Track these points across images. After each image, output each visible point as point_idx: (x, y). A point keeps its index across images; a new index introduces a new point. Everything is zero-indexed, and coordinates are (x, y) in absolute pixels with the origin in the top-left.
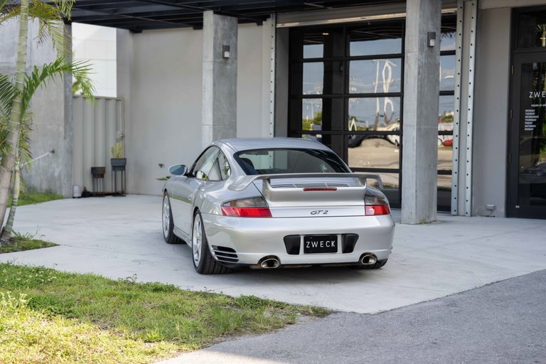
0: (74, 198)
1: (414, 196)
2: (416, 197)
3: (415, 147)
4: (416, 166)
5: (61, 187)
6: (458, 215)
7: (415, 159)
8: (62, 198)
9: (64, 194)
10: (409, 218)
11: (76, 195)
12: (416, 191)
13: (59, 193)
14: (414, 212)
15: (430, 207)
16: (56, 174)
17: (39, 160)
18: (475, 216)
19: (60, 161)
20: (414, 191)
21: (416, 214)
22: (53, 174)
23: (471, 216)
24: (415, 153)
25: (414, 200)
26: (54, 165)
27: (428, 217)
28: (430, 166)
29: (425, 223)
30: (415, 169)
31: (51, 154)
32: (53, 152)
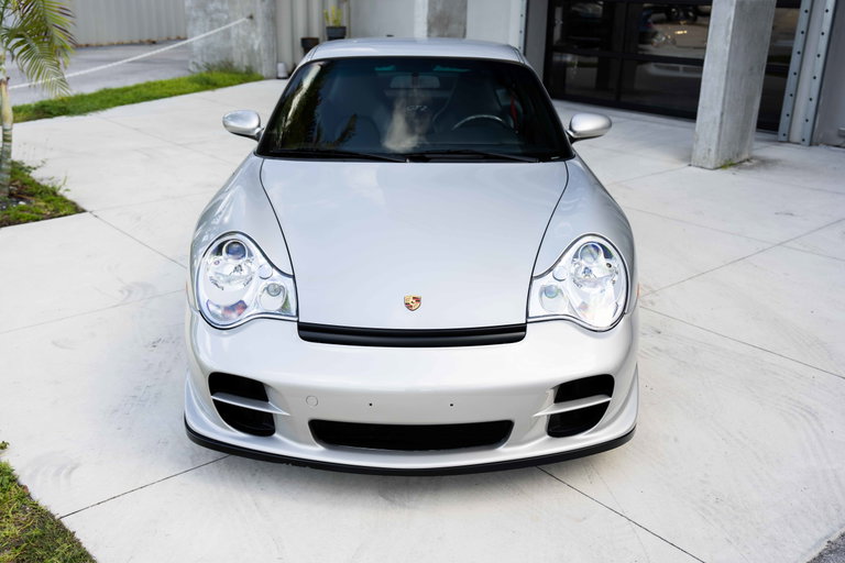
0: (278, 78)
1: (718, 121)
2: (721, 123)
3: (729, 37)
4: (727, 72)
5: (261, 65)
6: (788, 142)
7: (726, 58)
8: (261, 78)
9: (264, 74)
10: (704, 158)
11: (281, 75)
12: (722, 114)
13: (259, 72)
14: (713, 148)
15: (743, 138)
16: (256, 47)
17: (237, 26)
18: (817, 145)
19: (259, 30)
20: (718, 113)
21: (718, 150)
22: (252, 47)
23: (811, 145)
24: (728, 49)
25: (717, 129)
26: (253, 35)
27: (737, 155)
28: (751, 69)
29: (732, 165)
30: (724, 76)
31: (247, 20)
32: (251, 17)
